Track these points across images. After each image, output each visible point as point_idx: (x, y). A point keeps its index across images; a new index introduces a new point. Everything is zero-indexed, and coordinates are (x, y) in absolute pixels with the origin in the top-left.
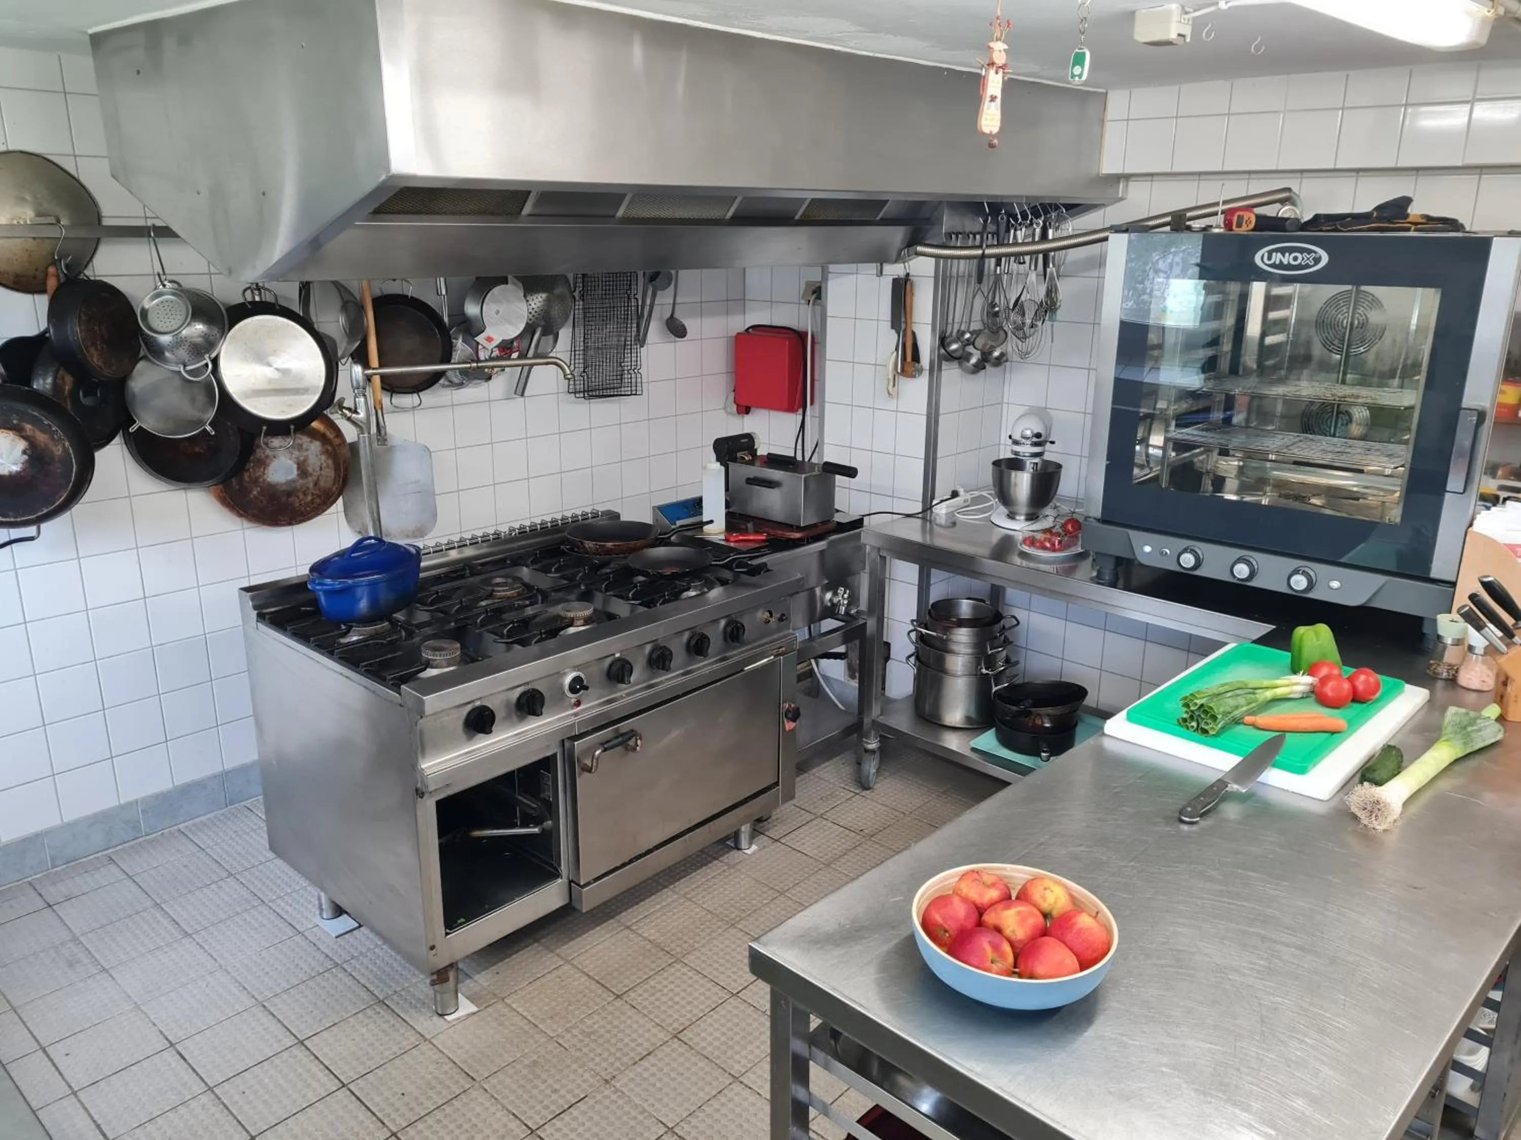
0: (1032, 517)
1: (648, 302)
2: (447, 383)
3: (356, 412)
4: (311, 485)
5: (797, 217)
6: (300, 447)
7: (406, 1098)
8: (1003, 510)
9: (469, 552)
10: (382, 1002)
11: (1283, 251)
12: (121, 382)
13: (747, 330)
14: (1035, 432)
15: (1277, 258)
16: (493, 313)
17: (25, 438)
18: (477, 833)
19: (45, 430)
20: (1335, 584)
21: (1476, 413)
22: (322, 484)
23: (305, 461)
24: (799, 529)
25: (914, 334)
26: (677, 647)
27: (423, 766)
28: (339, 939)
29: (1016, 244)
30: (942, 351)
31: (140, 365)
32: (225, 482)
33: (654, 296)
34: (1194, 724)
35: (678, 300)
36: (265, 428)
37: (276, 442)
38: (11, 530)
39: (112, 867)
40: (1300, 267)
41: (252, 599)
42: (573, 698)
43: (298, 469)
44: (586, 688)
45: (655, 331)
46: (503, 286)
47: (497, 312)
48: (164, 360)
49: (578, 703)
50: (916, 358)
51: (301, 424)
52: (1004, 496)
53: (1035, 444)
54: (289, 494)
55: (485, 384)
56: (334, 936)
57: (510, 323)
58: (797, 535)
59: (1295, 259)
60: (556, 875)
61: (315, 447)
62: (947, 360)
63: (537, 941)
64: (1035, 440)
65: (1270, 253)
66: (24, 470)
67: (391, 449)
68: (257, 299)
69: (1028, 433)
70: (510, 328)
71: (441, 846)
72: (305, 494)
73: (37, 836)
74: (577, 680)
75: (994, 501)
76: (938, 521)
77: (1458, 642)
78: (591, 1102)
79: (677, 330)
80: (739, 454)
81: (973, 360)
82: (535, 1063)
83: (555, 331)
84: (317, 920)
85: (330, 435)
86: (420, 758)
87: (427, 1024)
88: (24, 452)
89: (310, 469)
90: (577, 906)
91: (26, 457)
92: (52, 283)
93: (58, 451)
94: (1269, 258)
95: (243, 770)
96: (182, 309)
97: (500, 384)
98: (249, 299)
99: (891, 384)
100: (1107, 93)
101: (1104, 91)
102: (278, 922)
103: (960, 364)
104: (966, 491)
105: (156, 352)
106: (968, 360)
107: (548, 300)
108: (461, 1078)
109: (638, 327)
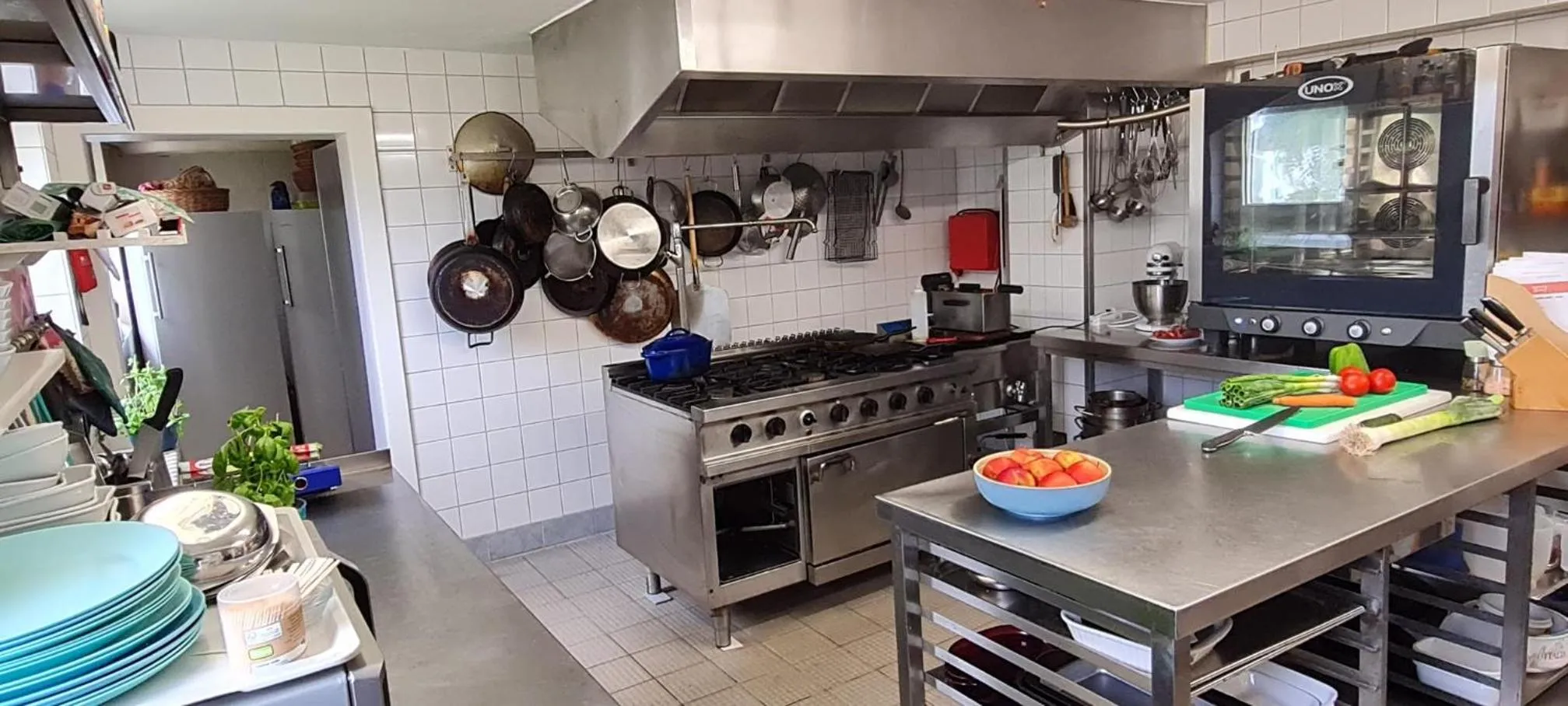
0: (1167, 321)
1: (881, 196)
2: (739, 250)
3: (675, 253)
4: (651, 315)
5: (970, 110)
6: (644, 289)
7: (692, 688)
8: (1145, 320)
9: (748, 350)
10: (682, 639)
11: (1318, 83)
12: (541, 246)
13: (958, 214)
14: (1164, 254)
15: (1315, 89)
16: (770, 201)
17: (488, 276)
18: (745, 529)
19: (498, 271)
20: (1387, 331)
21: (1477, 180)
22: (657, 313)
23: (647, 298)
24: (981, 334)
25: (1070, 196)
26: (883, 400)
27: (705, 460)
28: (659, 606)
29: (1136, 114)
30: (1092, 205)
31: (553, 235)
32: (598, 311)
33: (886, 188)
34: (1230, 402)
35: (905, 194)
36: (623, 274)
37: (630, 285)
38: (478, 335)
39: (525, 563)
40: (1333, 93)
41: (609, 371)
42: (807, 429)
43: (644, 303)
44: (815, 421)
45: (887, 216)
46: (776, 183)
47: (773, 200)
48: (566, 231)
49: (809, 433)
50: (1073, 211)
51: (644, 272)
52: (1144, 307)
53: (1164, 265)
54: (638, 320)
55: (767, 253)
56: (655, 602)
57: (783, 208)
58: (979, 338)
59: (1329, 88)
60: (798, 557)
61: (654, 288)
62: (1097, 212)
63: (788, 614)
64: (1164, 261)
65: (1309, 86)
66: (486, 296)
67: (702, 293)
68: (621, 194)
69: (1158, 257)
70: (781, 211)
71: (719, 537)
72: (647, 321)
73: (483, 537)
74: (809, 415)
75: (1139, 315)
76: (1094, 331)
77: (1483, 361)
78: (813, 699)
79: (903, 213)
80: (940, 287)
81: (1119, 212)
82: (778, 676)
83: (814, 213)
84: (646, 594)
85: (663, 280)
86: (702, 455)
87: (710, 652)
88: (486, 285)
89: (650, 304)
90: (811, 581)
91: (487, 288)
92: (506, 187)
93: (504, 284)
94: (1309, 90)
95: (606, 508)
96: (576, 197)
97: (776, 253)
98: (617, 194)
99: (1055, 232)
100: (1206, 7)
101: (1203, 4)
102: (622, 594)
103: (1108, 214)
104: (1117, 309)
105: (562, 226)
106: (1115, 212)
107: (809, 193)
108: (727, 680)
109: (875, 214)
